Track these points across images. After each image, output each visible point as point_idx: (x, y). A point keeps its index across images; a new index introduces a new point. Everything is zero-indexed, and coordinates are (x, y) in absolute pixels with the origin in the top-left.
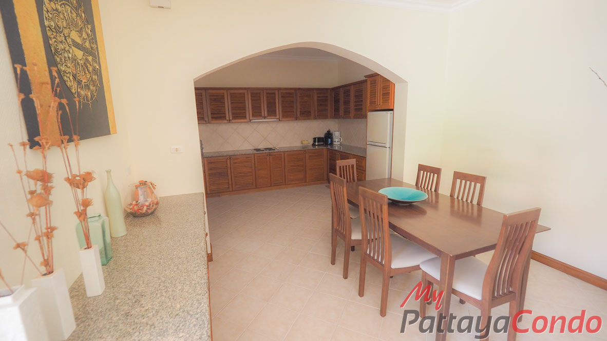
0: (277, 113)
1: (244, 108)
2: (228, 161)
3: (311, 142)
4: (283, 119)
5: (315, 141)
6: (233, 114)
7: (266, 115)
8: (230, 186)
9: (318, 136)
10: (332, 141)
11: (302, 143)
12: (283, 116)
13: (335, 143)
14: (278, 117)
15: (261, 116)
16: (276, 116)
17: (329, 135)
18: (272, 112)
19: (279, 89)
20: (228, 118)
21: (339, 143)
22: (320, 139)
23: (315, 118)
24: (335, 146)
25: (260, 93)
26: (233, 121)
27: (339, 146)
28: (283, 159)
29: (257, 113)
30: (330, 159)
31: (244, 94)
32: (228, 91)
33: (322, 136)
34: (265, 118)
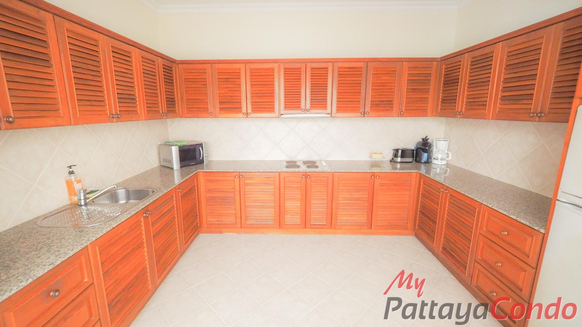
0: (329, 102)
1: (272, 94)
2: (237, 180)
3: (390, 156)
4: (339, 115)
5: (396, 156)
6: (253, 103)
7: (308, 106)
8: (239, 220)
9: (402, 146)
10: (429, 157)
11: (371, 157)
12: (339, 109)
13: (434, 161)
14: (329, 111)
15: (299, 107)
16: (325, 108)
17: (425, 146)
18: (319, 102)
19: (333, 61)
20: (244, 110)
21: (444, 162)
22: (404, 153)
23: (401, 114)
24: (434, 166)
25: (300, 69)
26: (253, 115)
27: (444, 167)
28: (330, 184)
29: (293, 102)
30: (423, 195)
31: (273, 69)
32: (248, 65)
33: (412, 146)
34: (306, 111)
